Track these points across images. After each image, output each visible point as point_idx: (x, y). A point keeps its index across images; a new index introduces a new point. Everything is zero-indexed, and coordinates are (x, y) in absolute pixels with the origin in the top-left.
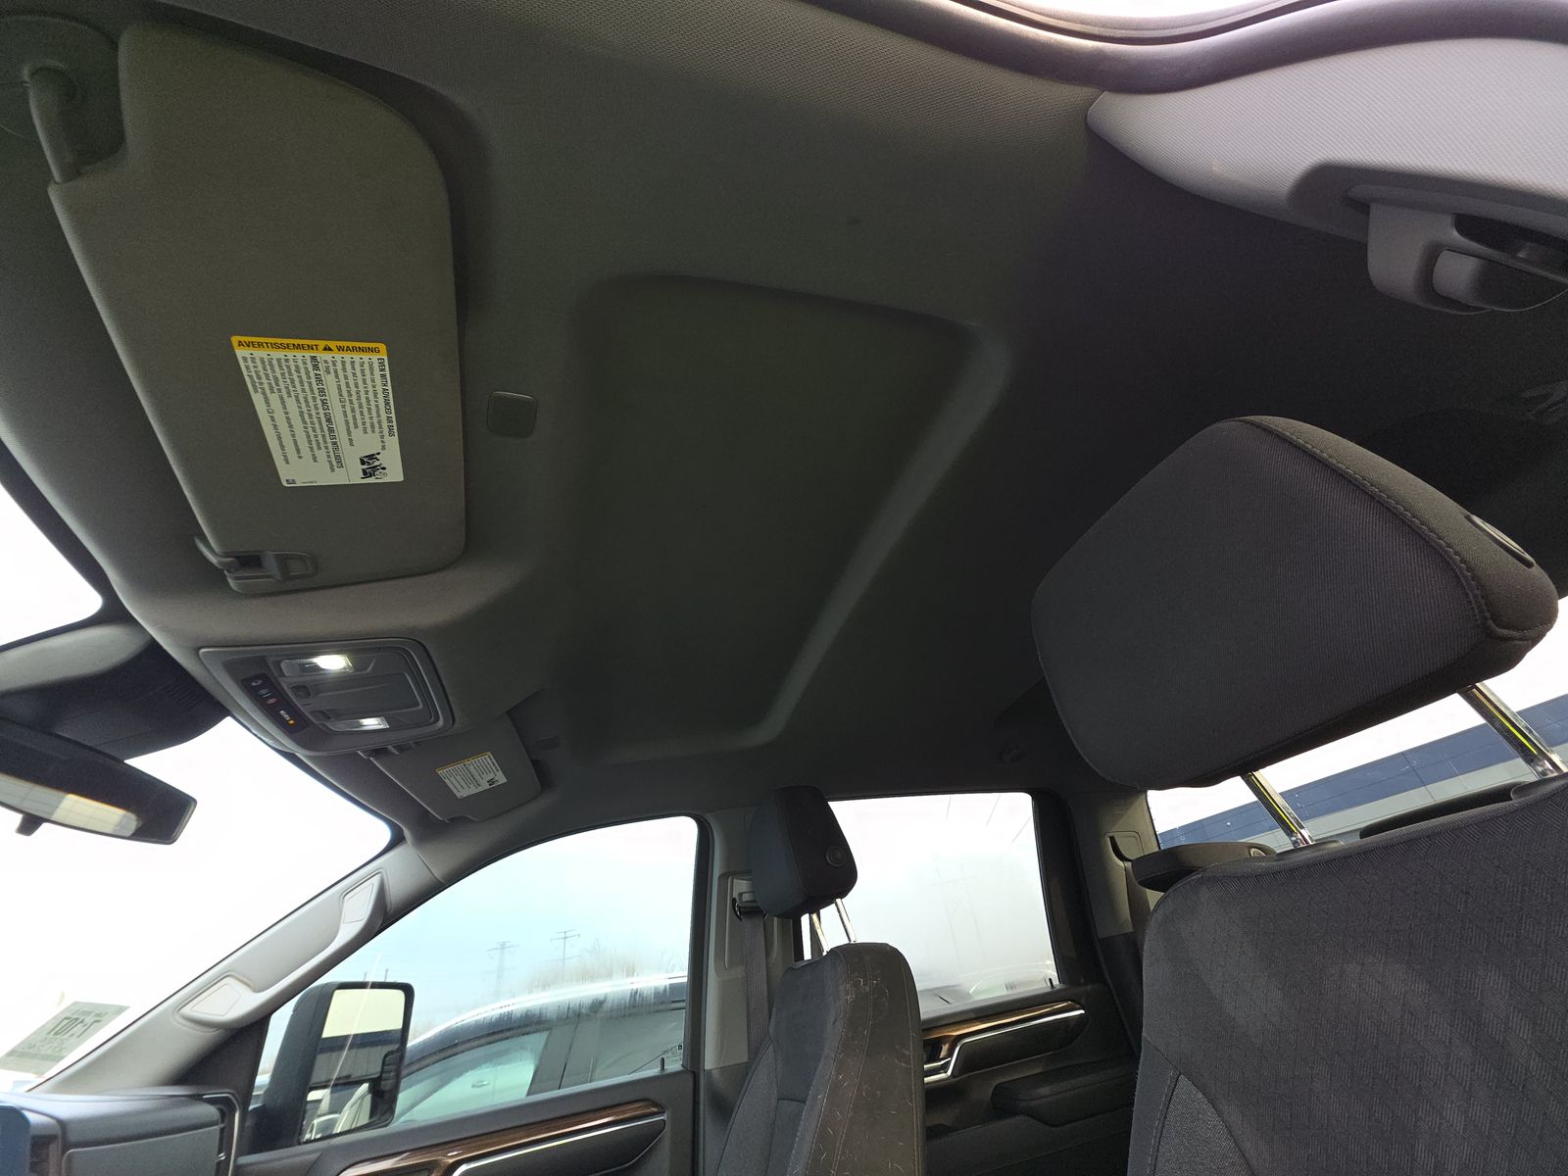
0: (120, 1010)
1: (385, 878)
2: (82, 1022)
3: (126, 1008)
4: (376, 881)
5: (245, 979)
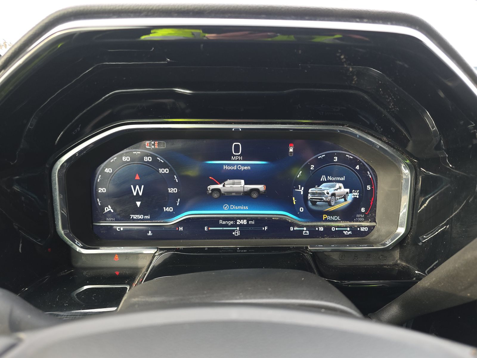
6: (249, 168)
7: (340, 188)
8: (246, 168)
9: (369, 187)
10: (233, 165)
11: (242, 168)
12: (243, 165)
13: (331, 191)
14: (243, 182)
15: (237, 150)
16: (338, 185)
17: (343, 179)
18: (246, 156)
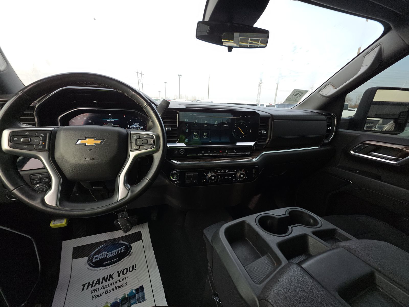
0: (307, 91)
1: (382, 47)
2: (299, 94)
3: (308, 91)
4: (377, 49)
5: (333, 85)
6: (114, 121)
7: (138, 126)
8: (113, 121)
9: (145, 125)
10: (109, 120)
11: (112, 121)
12: (112, 120)
13: (136, 126)
14: (112, 124)
15: (110, 116)
16: (137, 125)
17: (138, 124)
18: (113, 118)
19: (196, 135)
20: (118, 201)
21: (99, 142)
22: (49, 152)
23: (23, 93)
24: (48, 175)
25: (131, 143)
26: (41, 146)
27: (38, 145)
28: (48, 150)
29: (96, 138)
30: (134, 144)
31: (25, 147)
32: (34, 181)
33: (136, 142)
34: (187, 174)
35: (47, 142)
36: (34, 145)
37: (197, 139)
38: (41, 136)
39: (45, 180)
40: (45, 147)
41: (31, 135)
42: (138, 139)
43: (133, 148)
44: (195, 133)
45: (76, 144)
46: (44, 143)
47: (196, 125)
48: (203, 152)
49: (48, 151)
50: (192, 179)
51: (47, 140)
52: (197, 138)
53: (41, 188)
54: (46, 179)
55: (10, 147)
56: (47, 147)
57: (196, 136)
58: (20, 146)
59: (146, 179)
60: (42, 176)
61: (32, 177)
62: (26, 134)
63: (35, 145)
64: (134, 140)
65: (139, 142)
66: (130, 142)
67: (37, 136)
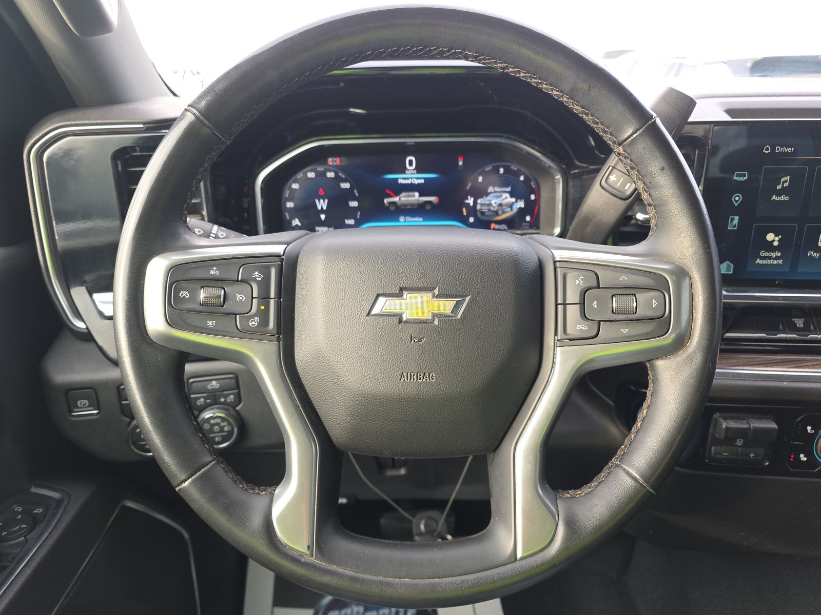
6: (422, 181)
7: (506, 198)
8: (420, 181)
9: (533, 197)
10: (408, 179)
11: (416, 182)
12: (417, 178)
13: (498, 201)
14: (417, 194)
15: (410, 162)
16: (505, 195)
17: (509, 189)
18: (419, 170)
19: (776, 244)
20: (516, 560)
21: (446, 306)
22: (279, 340)
23: (197, 113)
24: (233, 381)
25: (560, 307)
26: (257, 319)
27: (246, 315)
28: (275, 332)
29: (436, 291)
30: (573, 312)
31: (210, 323)
32: (199, 398)
33: (582, 304)
34: (725, 419)
35: (272, 302)
36: (236, 315)
37: (778, 265)
38: (255, 280)
39: (226, 396)
40: (267, 324)
41: (224, 276)
42: (590, 288)
43: (569, 331)
44: (770, 237)
45: (369, 314)
46: (262, 308)
47: (783, 198)
48: (800, 323)
49: (275, 338)
50: (740, 442)
51: (272, 295)
52: (777, 258)
53: (217, 424)
54: (229, 395)
55: (170, 323)
56: (272, 325)
57: (774, 249)
58: (196, 320)
59: (624, 470)
60: (218, 386)
61: (194, 384)
62: (212, 272)
63: (238, 316)
64: (573, 296)
65: (595, 304)
66: (557, 305)
67: (243, 281)
